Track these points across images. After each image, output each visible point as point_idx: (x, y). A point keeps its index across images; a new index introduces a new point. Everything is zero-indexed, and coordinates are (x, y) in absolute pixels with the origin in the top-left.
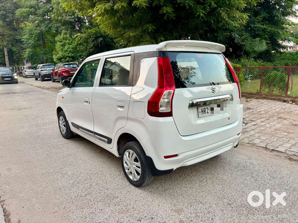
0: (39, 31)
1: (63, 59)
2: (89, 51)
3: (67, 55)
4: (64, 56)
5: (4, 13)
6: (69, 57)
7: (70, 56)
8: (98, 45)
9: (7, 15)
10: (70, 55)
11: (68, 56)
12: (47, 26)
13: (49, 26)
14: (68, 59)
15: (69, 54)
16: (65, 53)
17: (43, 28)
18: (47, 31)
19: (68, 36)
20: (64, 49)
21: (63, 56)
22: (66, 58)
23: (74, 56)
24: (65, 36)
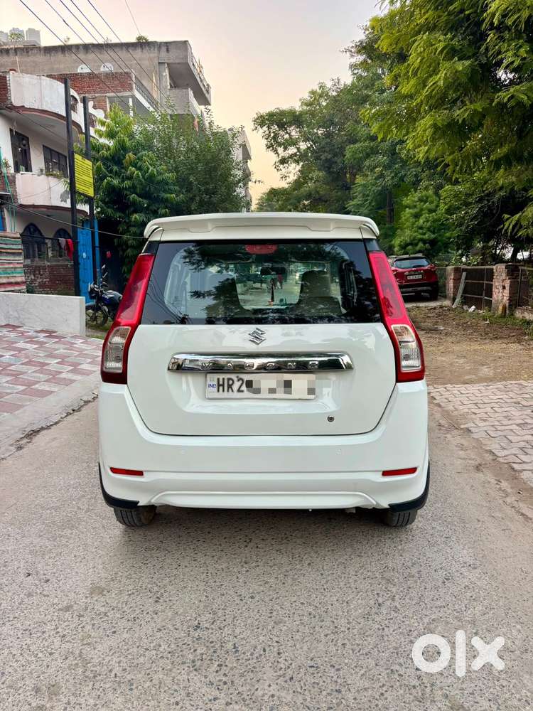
0: (380, 188)
1: (410, 247)
2: (469, 226)
3: (420, 236)
4: (414, 240)
5: (329, 156)
6: (424, 242)
7: (428, 240)
8: (492, 210)
9: (333, 160)
10: (426, 237)
11: (421, 240)
12: (396, 175)
13: (400, 175)
14: (421, 245)
15: (424, 234)
16: (416, 234)
17: (388, 180)
18: (395, 186)
19: (431, 192)
20: (417, 223)
21: (411, 241)
22: (417, 245)
23: (435, 238)
24: (424, 193)
